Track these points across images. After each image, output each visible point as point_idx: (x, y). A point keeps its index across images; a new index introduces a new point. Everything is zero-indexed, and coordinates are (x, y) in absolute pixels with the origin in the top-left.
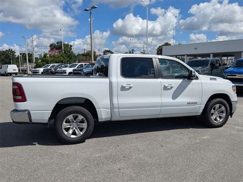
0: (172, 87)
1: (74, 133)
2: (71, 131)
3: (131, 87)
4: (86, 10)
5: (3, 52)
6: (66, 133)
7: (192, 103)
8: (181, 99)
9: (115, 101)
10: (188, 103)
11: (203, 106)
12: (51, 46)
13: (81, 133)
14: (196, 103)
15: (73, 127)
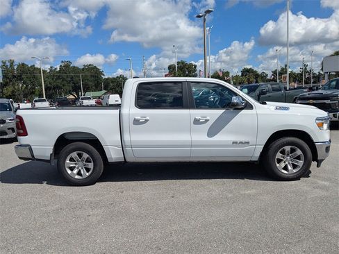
0: (207, 121)
1: (79, 173)
2: (75, 171)
3: (147, 121)
4: (199, 17)
5: (114, 78)
6: (69, 172)
7: (241, 143)
8: (222, 137)
9: (126, 138)
10: (234, 143)
11: (260, 148)
12: (170, 67)
13: (87, 174)
14: (248, 142)
15: (79, 166)
